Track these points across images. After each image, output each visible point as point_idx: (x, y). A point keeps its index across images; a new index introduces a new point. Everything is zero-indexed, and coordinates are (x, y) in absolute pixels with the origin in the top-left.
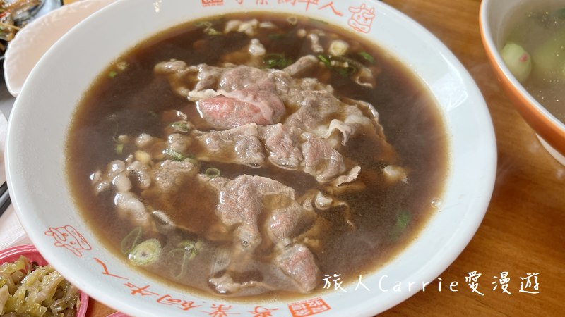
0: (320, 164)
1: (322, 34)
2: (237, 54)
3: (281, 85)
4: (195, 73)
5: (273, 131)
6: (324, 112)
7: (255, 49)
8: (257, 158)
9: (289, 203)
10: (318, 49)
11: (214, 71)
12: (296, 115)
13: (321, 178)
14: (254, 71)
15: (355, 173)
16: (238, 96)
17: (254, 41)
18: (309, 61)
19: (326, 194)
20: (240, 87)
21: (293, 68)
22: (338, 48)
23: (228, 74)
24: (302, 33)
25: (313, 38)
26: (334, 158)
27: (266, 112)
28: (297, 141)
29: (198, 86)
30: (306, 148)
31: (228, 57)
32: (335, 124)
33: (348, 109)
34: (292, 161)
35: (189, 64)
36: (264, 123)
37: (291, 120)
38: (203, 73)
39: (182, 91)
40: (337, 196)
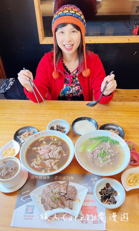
0: (56, 156)
1: (53, 138)
3: (49, 147)
4: (38, 148)
5: (50, 154)
6: (55, 149)
8: (48, 157)
9: (53, 162)
10: (53, 140)
11: (40, 147)
12: (52, 151)
14: (45, 146)
15: (60, 156)
16: (45, 150)
17: (44, 141)
18: (52, 142)
19: (57, 159)
21: (50, 144)
22: (56, 140)
23: (42, 147)
24: (50, 138)
27: (48, 151)
28: (53, 154)
29: (39, 150)
31: (41, 145)
32: (57, 151)
33: (58, 148)
34: (53, 157)
36: (48, 153)
39: (37, 151)
40: (59, 159)
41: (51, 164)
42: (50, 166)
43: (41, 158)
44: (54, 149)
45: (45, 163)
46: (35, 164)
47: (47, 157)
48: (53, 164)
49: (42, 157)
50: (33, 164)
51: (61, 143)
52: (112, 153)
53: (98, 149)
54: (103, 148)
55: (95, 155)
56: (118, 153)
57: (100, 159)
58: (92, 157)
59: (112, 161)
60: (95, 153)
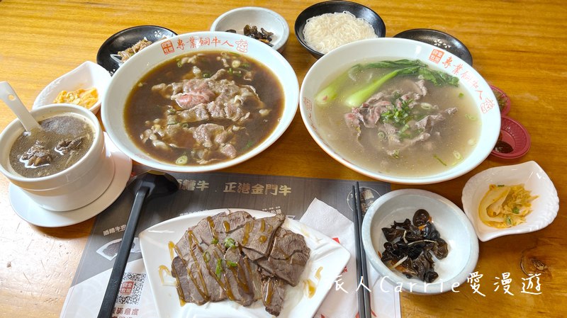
0: (233, 114)
1: (228, 58)
2: (188, 75)
3: (211, 84)
4: (171, 87)
5: (211, 105)
6: (231, 93)
7: (196, 70)
8: (205, 117)
9: (222, 131)
10: (226, 66)
11: (179, 85)
12: (220, 97)
13: (234, 119)
14: (197, 81)
15: (248, 115)
16: (193, 93)
17: (195, 67)
18: (222, 72)
19: (237, 125)
20: (193, 89)
21: (215, 76)
22: (236, 63)
23: (186, 85)
24: (219, 58)
25: (224, 60)
26: (238, 110)
27: (207, 98)
28: (222, 107)
29: (174, 93)
30: (226, 109)
31: (184, 77)
32: (237, 97)
33: (242, 90)
34: (221, 115)
35: (167, 84)
36: (206, 102)
37: (218, 99)
38: (175, 87)
39: (168, 97)
40: (241, 126)
41: (212, 138)
42: (207, 144)
43: (179, 119)
44: (227, 91)
45: (191, 135)
46: (157, 134)
47: (200, 114)
48: (218, 139)
49: (184, 115)
50: (150, 135)
51: (252, 74)
52: (434, 112)
53: (382, 98)
54: (400, 96)
55: (373, 118)
56: (455, 112)
57: (391, 130)
58: (361, 123)
59: (432, 138)
60: (373, 112)
